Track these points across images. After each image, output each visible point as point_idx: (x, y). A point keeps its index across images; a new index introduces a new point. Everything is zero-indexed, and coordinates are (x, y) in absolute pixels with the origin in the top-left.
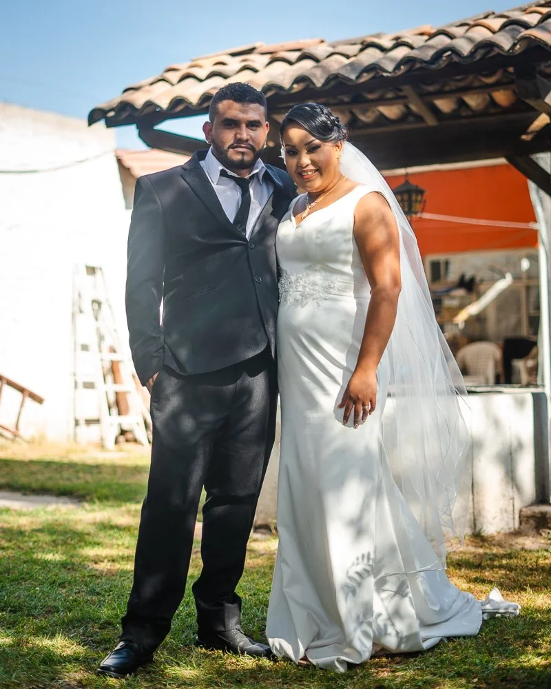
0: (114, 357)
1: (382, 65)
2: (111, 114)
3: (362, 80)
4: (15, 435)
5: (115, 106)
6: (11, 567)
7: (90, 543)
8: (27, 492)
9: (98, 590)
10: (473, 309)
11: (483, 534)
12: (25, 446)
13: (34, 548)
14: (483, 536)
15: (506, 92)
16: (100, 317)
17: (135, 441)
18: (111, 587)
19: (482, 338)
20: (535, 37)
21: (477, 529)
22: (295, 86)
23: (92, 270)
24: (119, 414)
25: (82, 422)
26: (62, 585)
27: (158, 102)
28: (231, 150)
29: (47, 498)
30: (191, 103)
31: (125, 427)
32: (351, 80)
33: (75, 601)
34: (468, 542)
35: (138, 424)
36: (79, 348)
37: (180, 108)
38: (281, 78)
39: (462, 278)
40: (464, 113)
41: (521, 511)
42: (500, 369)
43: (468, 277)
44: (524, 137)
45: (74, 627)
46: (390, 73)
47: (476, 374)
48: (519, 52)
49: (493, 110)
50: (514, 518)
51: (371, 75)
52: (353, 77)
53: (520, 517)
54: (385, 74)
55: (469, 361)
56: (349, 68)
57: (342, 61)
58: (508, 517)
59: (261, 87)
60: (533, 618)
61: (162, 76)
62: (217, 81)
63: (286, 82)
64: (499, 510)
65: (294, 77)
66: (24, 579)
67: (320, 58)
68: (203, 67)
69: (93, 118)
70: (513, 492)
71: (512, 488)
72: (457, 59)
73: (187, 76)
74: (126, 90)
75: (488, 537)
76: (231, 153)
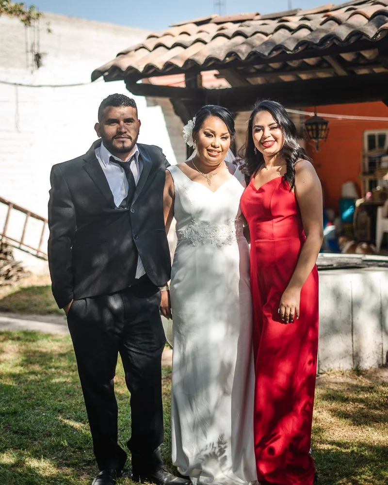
1: (285, 45)
2: (106, 74)
3: (273, 56)
5: (109, 68)
6: (33, 392)
11: (360, 368)
13: (55, 374)
21: (355, 366)
22: (227, 59)
26: (60, 412)
27: (136, 67)
28: (115, 140)
30: (158, 69)
32: (264, 56)
34: (348, 375)
37: (151, 71)
38: (218, 52)
40: (362, 62)
41: (387, 353)
45: (57, 451)
46: (292, 51)
48: (379, 39)
50: (382, 358)
51: (279, 52)
52: (266, 54)
53: (387, 356)
54: (288, 52)
56: (264, 46)
57: (262, 39)
58: (378, 357)
59: (205, 59)
60: (362, 456)
61: (142, 45)
62: (178, 50)
63: (221, 56)
64: (371, 352)
65: (227, 53)
66: (38, 405)
67: (249, 35)
68: (173, 36)
69: (95, 76)
70: (382, 339)
71: (382, 337)
72: (337, 43)
73: (159, 45)
74: (119, 55)
75: (362, 371)
76: (115, 142)
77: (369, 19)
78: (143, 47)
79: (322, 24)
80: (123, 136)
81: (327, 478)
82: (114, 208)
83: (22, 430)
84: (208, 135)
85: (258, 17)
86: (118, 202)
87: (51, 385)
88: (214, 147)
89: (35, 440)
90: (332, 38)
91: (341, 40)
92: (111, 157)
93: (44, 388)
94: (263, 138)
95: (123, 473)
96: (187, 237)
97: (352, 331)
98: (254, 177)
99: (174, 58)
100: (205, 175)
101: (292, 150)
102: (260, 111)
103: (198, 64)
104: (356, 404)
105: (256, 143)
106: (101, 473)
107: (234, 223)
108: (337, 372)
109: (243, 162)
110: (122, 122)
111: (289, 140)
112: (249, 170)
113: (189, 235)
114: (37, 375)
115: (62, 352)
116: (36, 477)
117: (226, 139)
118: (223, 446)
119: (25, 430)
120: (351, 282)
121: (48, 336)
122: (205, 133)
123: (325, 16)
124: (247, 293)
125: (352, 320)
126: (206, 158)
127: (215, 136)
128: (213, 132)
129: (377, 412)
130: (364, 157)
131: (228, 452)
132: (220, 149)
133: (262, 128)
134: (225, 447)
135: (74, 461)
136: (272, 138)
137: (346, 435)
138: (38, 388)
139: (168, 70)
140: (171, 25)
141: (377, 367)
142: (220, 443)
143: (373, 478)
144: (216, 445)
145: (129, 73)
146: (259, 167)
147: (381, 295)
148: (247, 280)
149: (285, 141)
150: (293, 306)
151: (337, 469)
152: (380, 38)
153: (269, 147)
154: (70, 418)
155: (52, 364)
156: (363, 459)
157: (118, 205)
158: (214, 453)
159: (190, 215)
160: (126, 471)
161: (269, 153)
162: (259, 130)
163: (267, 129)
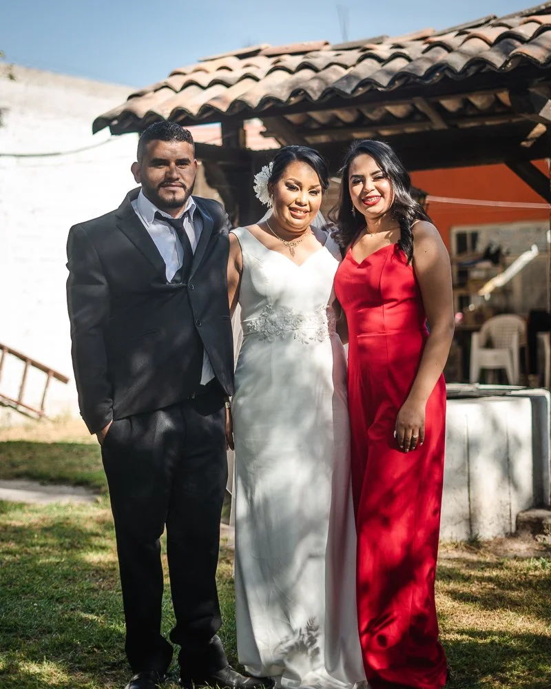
1: (377, 80)
2: (115, 122)
3: (358, 94)
4: (41, 415)
5: (118, 114)
6: (14, 577)
7: (95, 547)
8: (45, 482)
9: (93, 607)
10: (499, 281)
11: (479, 540)
12: (50, 425)
13: (41, 553)
14: (479, 542)
18: (105, 604)
19: (507, 310)
20: (527, 55)
21: (474, 535)
22: (292, 99)
26: (59, 601)
27: (159, 112)
28: (161, 189)
29: (64, 488)
30: (191, 114)
32: (346, 94)
33: (70, 619)
34: (465, 548)
37: (181, 118)
38: (279, 90)
39: (488, 250)
40: (471, 113)
41: (517, 516)
42: (524, 342)
43: (493, 249)
44: (524, 143)
45: (64, 651)
46: (384, 87)
47: (501, 347)
48: (509, 70)
49: (499, 110)
50: (511, 523)
51: (367, 89)
52: (349, 91)
53: (516, 522)
54: (380, 89)
55: (494, 333)
56: (345, 81)
57: (340, 73)
58: (505, 522)
59: (259, 100)
60: (507, 647)
61: (165, 83)
62: (218, 90)
63: (284, 95)
64: (496, 515)
65: (291, 91)
66: (24, 593)
67: (320, 67)
68: (207, 72)
69: (98, 125)
70: (510, 497)
71: (510, 494)
72: (450, 75)
73: (190, 83)
74: (130, 97)
75: (484, 542)
76: (162, 192)
77: (491, 45)
78: (167, 86)
79: (424, 52)
80: (173, 184)
81: (463, 677)
82: (165, 283)
83: (6, 626)
84: (291, 188)
85: (328, 47)
86: (170, 274)
87: (39, 567)
88: (300, 204)
89: (28, 638)
90: (442, 69)
91: (456, 71)
92: (157, 213)
93: (28, 571)
94: (364, 192)
95: (166, 678)
96: (259, 330)
97: (469, 486)
98: (352, 248)
99: (214, 99)
100: (286, 243)
101: (406, 208)
102: (358, 154)
103: (251, 108)
104: (483, 583)
105: (354, 199)
106: (136, 677)
107: (324, 312)
108: (448, 544)
109: (336, 228)
110: (173, 164)
111: (401, 193)
112: (344, 238)
113: (261, 327)
114: (15, 556)
115: (45, 526)
116: (39, 685)
117: (316, 193)
118: (314, 634)
119: (11, 626)
120: (466, 416)
121: (21, 506)
122: (287, 184)
123: (426, 43)
124: (343, 411)
125: (469, 469)
126: (287, 220)
127: (301, 189)
128: (299, 184)
129: (515, 594)
131: (320, 642)
132: (307, 208)
133: (362, 179)
134: (317, 636)
135: (91, 664)
136: (376, 193)
137: (479, 623)
138: (20, 572)
139: (205, 116)
140: (201, 59)
141: (504, 536)
142: (309, 629)
143: (529, 674)
144: (304, 632)
145: (148, 120)
146: (359, 234)
147: (507, 434)
148: (343, 394)
149: (396, 196)
150: (416, 426)
151: (476, 664)
152: (512, 68)
153: (374, 204)
154: (75, 609)
155: (35, 541)
156: (509, 651)
157: (169, 279)
158: (302, 642)
159: (264, 297)
160: (169, 675)
161: (373, 213)
162: (359, 182)
163: (369, 180)
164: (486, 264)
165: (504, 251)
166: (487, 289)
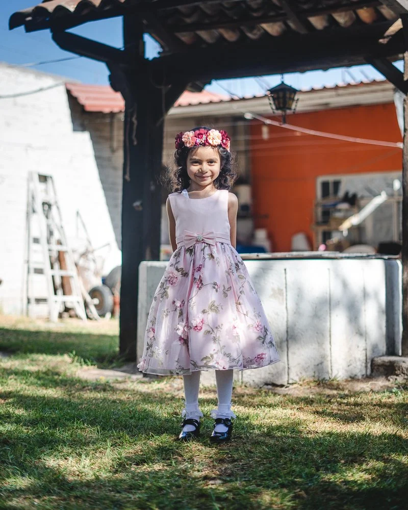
0: (60, 248)
2: (29, 18)
5: (31, 11)
10: (354, 220)
15: (369, 9)
16: (50, 216)
17: (77, 316)
21: (334, 375)
23: (44, 178)
24: (64, 294)
25: (33, 301)
27: (67, 6)
31: (69, 305)
35: (78, 302)
36: (31, 240)
39: (347, 194)
41: (372, 361)
43: (350, 194)
44: (381, 41)
49: (358, 27)
50: (366, 367)
53: (372, 365)
58: (361, 365)
64: (353, 359)
70: (366, 343)
71: (366, 340)
108: (311, 382)
130: (317, 205)
141: (360, 378)
164: (344, 206)
165: (359, 196)
166: (346, 226)
